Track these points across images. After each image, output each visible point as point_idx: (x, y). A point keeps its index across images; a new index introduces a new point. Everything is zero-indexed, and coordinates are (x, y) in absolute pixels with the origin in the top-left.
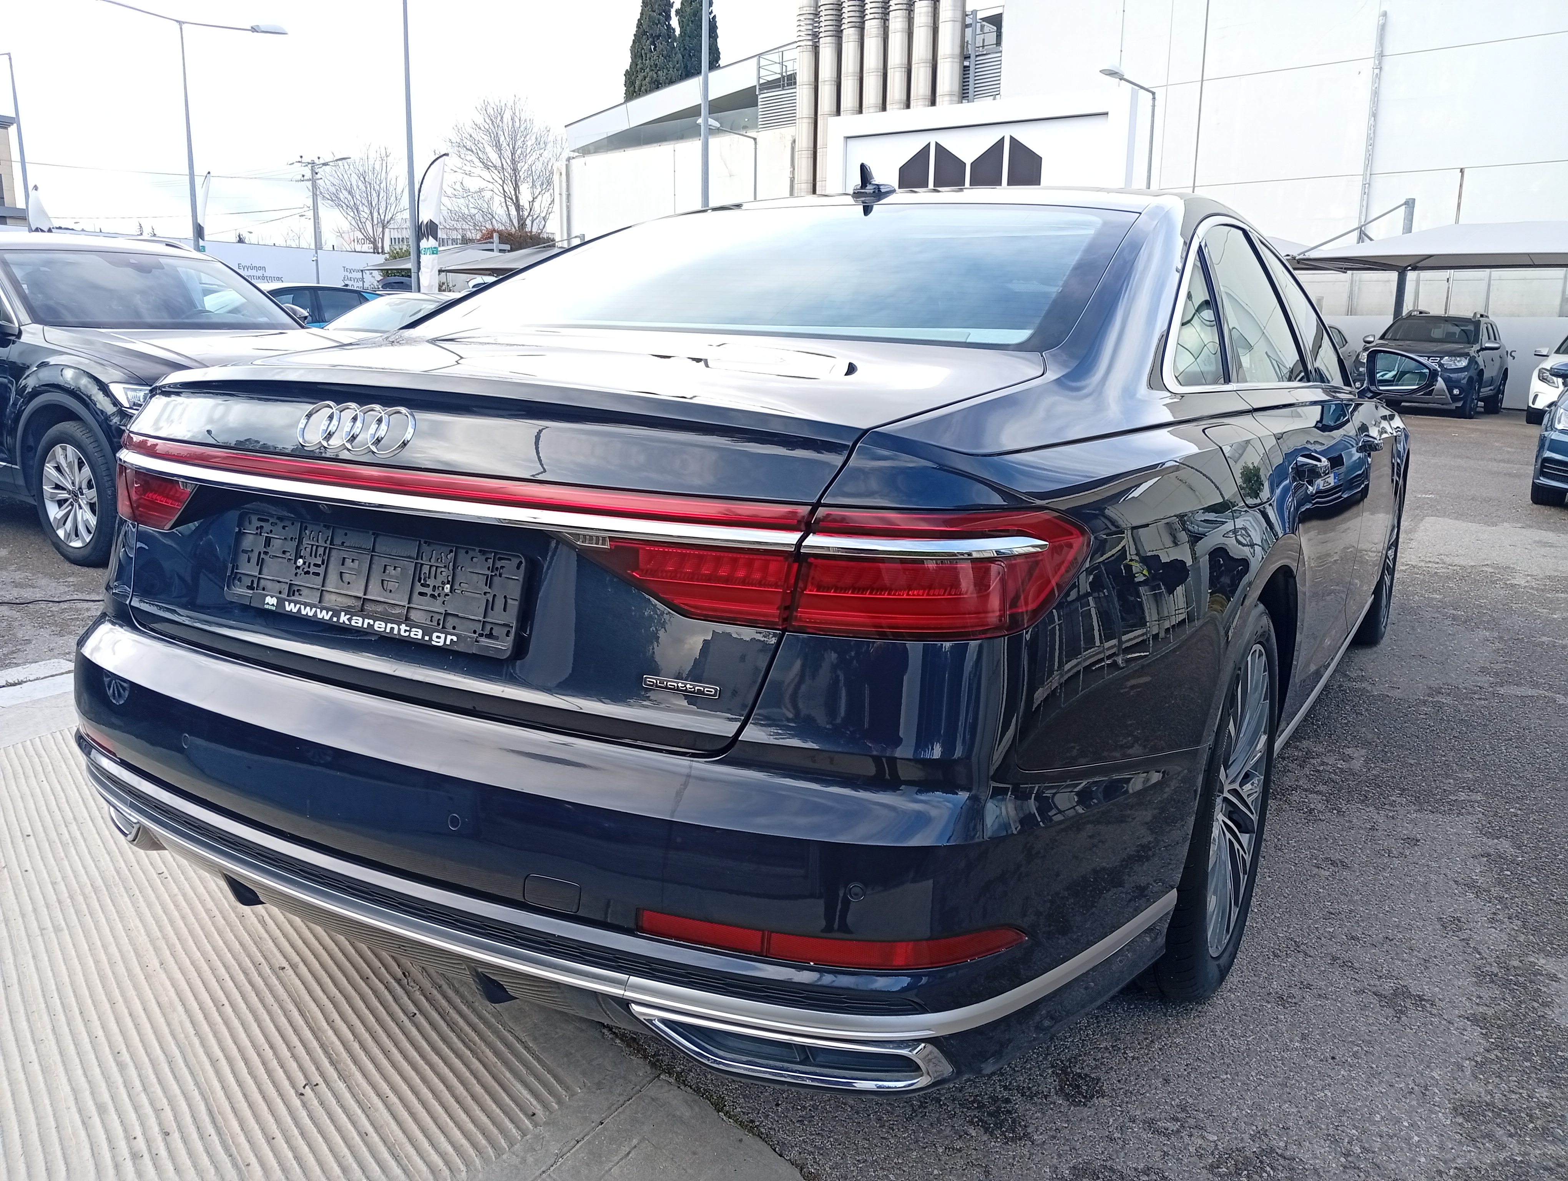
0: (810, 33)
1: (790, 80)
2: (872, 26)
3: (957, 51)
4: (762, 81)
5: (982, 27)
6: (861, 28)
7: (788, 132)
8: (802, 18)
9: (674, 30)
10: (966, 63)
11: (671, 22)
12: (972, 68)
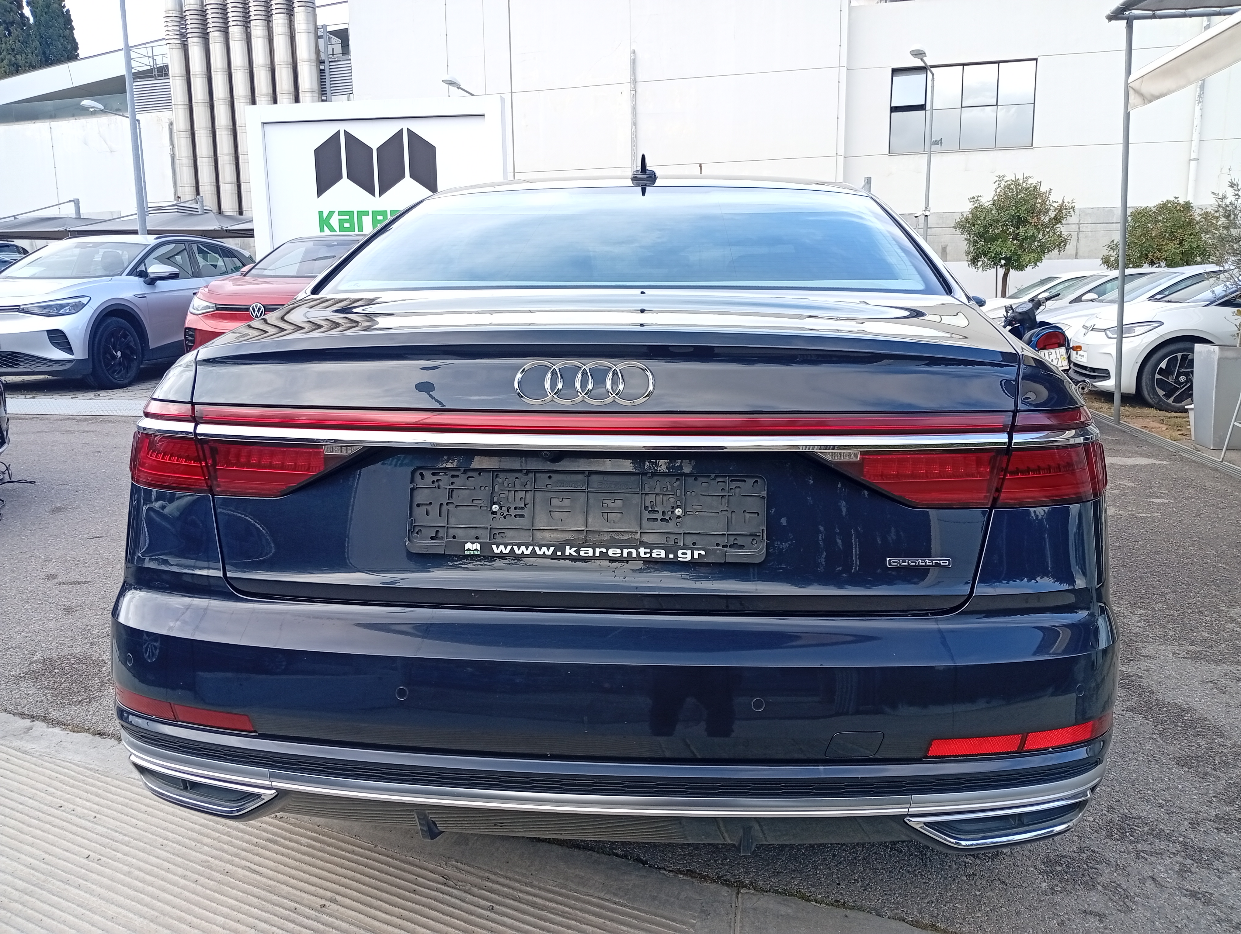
0: (178, 33)
1: (163, 72)
2: (235, 31)
3: (313, 56)
4: (134, 71)
5: (330, 38)
6: (225, 31)
7: (165, 116)
8: (168, 20)
9: (28, 19)
10: (322, 67)
11: (24, 11)
12: (327, 71)
